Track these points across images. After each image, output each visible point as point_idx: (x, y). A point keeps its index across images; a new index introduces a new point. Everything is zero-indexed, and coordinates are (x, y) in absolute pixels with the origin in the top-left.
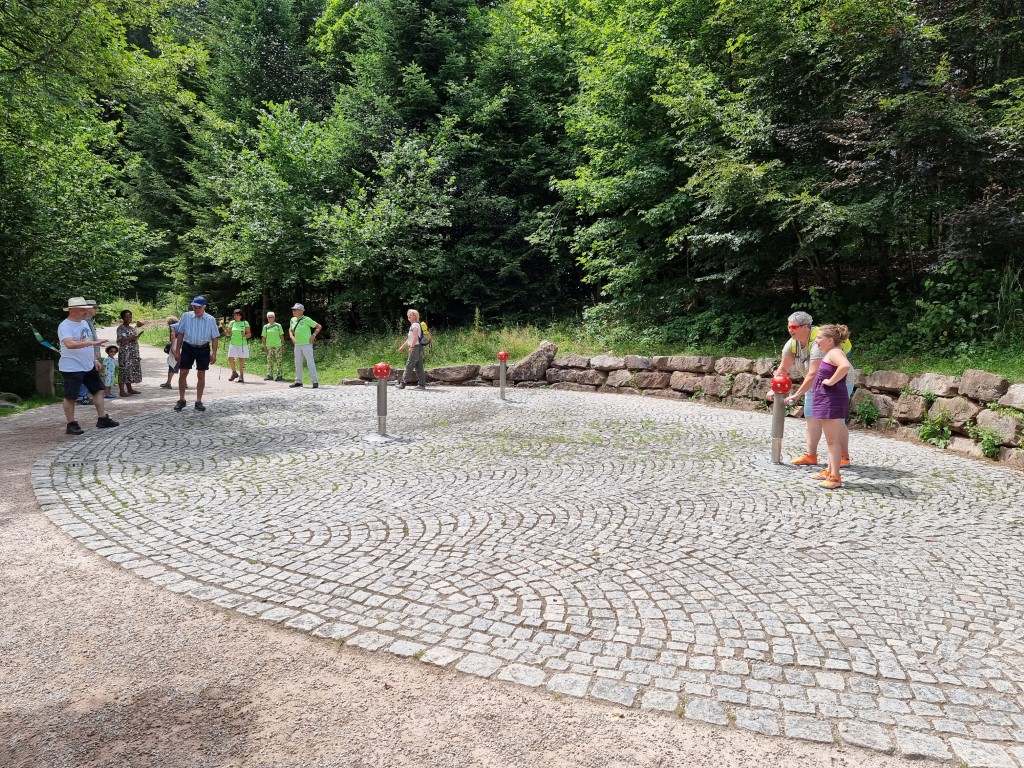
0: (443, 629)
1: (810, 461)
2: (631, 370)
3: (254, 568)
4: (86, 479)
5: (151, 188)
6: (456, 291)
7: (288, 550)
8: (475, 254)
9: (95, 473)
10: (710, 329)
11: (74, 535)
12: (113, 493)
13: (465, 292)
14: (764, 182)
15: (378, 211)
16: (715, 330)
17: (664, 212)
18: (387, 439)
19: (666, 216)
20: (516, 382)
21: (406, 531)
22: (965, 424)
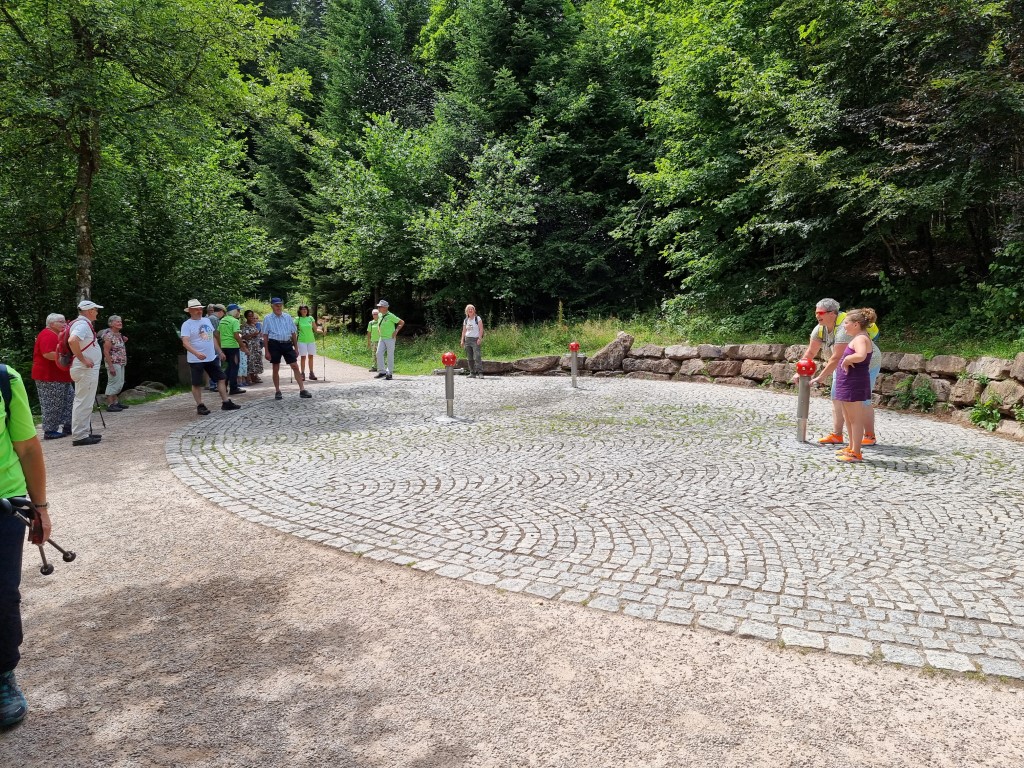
0: (437, 550)
1: (835, 440)
2: (704, 359)
3: (314, 508)
4: (206, 447)
5: (278, 198)
6: (544, 284)
7: (342, 498)
8: (562, 249)
9: (213, 443)
10: (786, 317)
11: (189, 484)
12: (223, 457)
13: (553, 285)
14: (826, 170)
15: (468, 213)
16: (790, 317)
17: (737, 201)
18: (454, 420)
19: (739, 205)
20: (594, 372)
21: (438, 487)
22: (1012, 407)
